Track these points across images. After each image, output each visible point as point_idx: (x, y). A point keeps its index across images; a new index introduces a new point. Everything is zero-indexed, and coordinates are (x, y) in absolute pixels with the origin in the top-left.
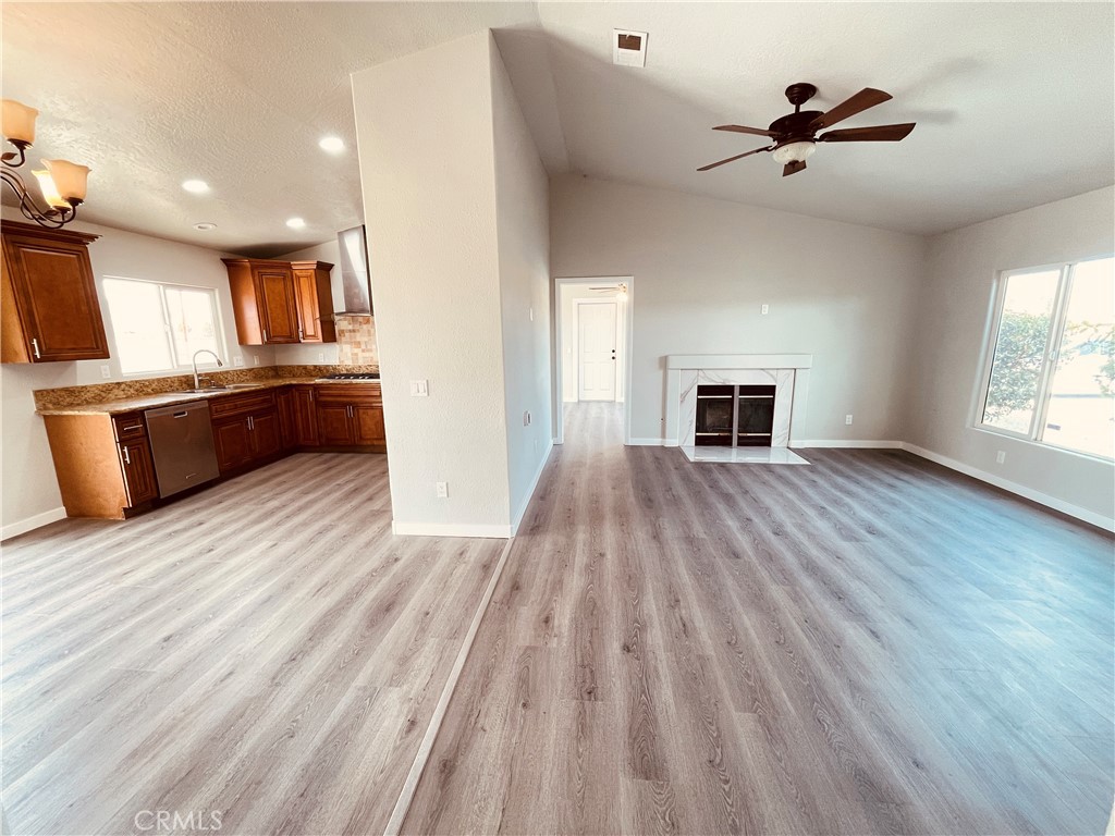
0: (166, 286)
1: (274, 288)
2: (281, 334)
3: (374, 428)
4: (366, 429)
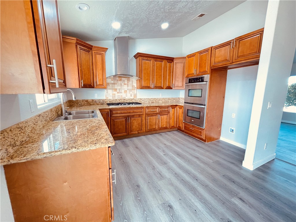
2: (88, 83)
3: (138, 126)
4: (134, 127)
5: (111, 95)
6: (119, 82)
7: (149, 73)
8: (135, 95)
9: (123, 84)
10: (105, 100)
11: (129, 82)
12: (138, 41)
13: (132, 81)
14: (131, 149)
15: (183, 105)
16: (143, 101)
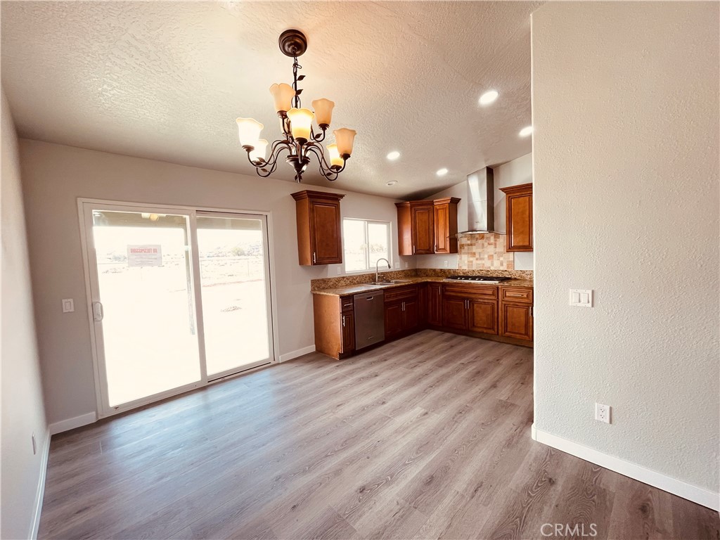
0: (369, 222)
1: (422, 218)
2: (424, 248)
3: (485, 319)
4: (479, 319)
5: (466, 262)
6: (480, 241)
9: (486, 244)
10: (457, 271)
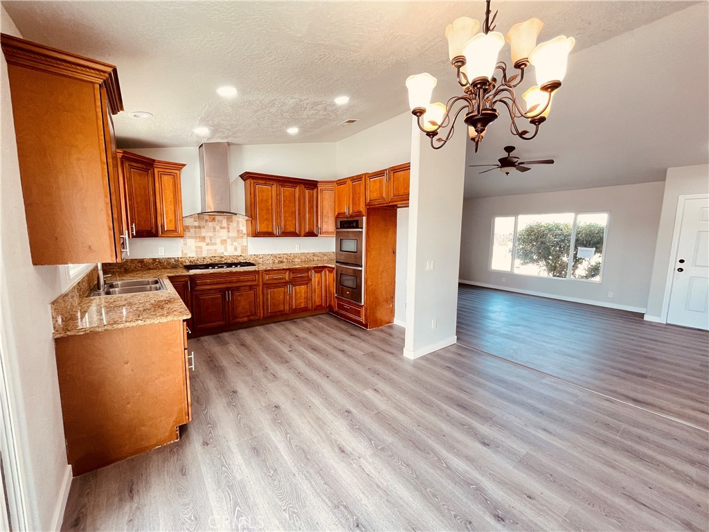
1: (138, 179)
2: (146, 228)
3: (248, 307)
4: (240, 309)
5: (193, 248)
6: (210, 224)
7: (270, 207)
8: (244, 249)
9: (218, 228)
10: (180, 260)
11: (231, 224)
12: (247, 147)
13: (238, 222)
14: (233, 348)
15: (333, 266)
16: (261, 260)
